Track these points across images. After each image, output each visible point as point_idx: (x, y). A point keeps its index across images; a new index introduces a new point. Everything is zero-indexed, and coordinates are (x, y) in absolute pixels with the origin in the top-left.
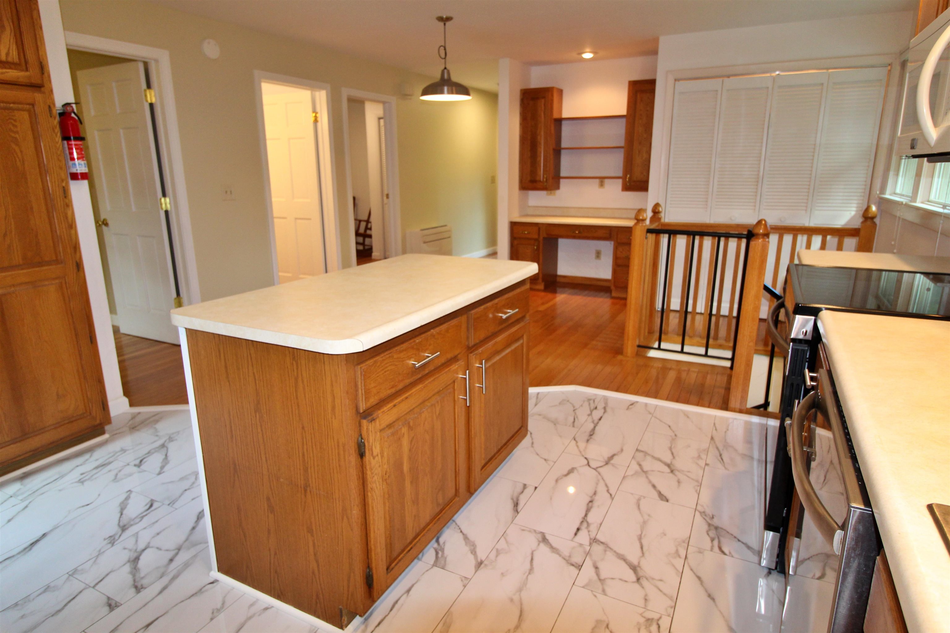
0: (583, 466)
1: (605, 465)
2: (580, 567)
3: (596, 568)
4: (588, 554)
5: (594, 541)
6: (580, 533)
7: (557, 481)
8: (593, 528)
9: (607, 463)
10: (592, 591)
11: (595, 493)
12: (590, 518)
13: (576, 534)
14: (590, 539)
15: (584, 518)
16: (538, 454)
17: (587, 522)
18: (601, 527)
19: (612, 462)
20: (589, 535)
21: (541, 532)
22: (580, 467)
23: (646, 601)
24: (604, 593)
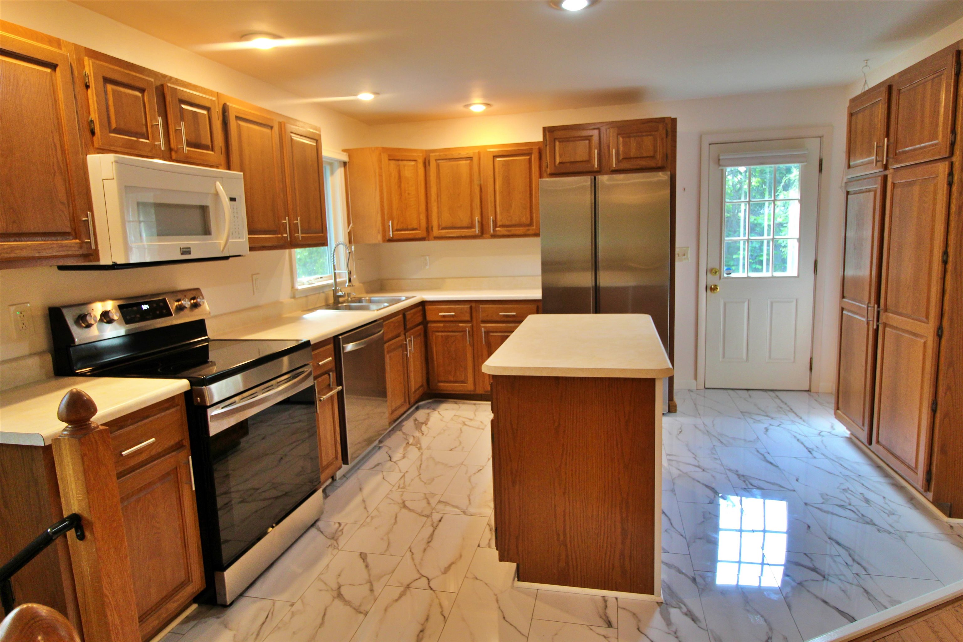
0: (434, 578)
1: (410, 584)
2: (439, 502)
3: (428, 503)
4: (433, 509)
5: (429, 516)
6: (438, 519)
7: (461, 556)
8: (429, 523)
9: (408, 586)
10: (432, 494)
11: (425, 550)
12: (431, 529)
13: (442, 518)
14: (431, 517)
15: (435, 529)
16: (486, 584)
17: (433, 526)
18: (423, 525)
19: (402, 589)
20: (432, 519)
22: (437, 576)
23: (402, 495)
24: (425, 494)
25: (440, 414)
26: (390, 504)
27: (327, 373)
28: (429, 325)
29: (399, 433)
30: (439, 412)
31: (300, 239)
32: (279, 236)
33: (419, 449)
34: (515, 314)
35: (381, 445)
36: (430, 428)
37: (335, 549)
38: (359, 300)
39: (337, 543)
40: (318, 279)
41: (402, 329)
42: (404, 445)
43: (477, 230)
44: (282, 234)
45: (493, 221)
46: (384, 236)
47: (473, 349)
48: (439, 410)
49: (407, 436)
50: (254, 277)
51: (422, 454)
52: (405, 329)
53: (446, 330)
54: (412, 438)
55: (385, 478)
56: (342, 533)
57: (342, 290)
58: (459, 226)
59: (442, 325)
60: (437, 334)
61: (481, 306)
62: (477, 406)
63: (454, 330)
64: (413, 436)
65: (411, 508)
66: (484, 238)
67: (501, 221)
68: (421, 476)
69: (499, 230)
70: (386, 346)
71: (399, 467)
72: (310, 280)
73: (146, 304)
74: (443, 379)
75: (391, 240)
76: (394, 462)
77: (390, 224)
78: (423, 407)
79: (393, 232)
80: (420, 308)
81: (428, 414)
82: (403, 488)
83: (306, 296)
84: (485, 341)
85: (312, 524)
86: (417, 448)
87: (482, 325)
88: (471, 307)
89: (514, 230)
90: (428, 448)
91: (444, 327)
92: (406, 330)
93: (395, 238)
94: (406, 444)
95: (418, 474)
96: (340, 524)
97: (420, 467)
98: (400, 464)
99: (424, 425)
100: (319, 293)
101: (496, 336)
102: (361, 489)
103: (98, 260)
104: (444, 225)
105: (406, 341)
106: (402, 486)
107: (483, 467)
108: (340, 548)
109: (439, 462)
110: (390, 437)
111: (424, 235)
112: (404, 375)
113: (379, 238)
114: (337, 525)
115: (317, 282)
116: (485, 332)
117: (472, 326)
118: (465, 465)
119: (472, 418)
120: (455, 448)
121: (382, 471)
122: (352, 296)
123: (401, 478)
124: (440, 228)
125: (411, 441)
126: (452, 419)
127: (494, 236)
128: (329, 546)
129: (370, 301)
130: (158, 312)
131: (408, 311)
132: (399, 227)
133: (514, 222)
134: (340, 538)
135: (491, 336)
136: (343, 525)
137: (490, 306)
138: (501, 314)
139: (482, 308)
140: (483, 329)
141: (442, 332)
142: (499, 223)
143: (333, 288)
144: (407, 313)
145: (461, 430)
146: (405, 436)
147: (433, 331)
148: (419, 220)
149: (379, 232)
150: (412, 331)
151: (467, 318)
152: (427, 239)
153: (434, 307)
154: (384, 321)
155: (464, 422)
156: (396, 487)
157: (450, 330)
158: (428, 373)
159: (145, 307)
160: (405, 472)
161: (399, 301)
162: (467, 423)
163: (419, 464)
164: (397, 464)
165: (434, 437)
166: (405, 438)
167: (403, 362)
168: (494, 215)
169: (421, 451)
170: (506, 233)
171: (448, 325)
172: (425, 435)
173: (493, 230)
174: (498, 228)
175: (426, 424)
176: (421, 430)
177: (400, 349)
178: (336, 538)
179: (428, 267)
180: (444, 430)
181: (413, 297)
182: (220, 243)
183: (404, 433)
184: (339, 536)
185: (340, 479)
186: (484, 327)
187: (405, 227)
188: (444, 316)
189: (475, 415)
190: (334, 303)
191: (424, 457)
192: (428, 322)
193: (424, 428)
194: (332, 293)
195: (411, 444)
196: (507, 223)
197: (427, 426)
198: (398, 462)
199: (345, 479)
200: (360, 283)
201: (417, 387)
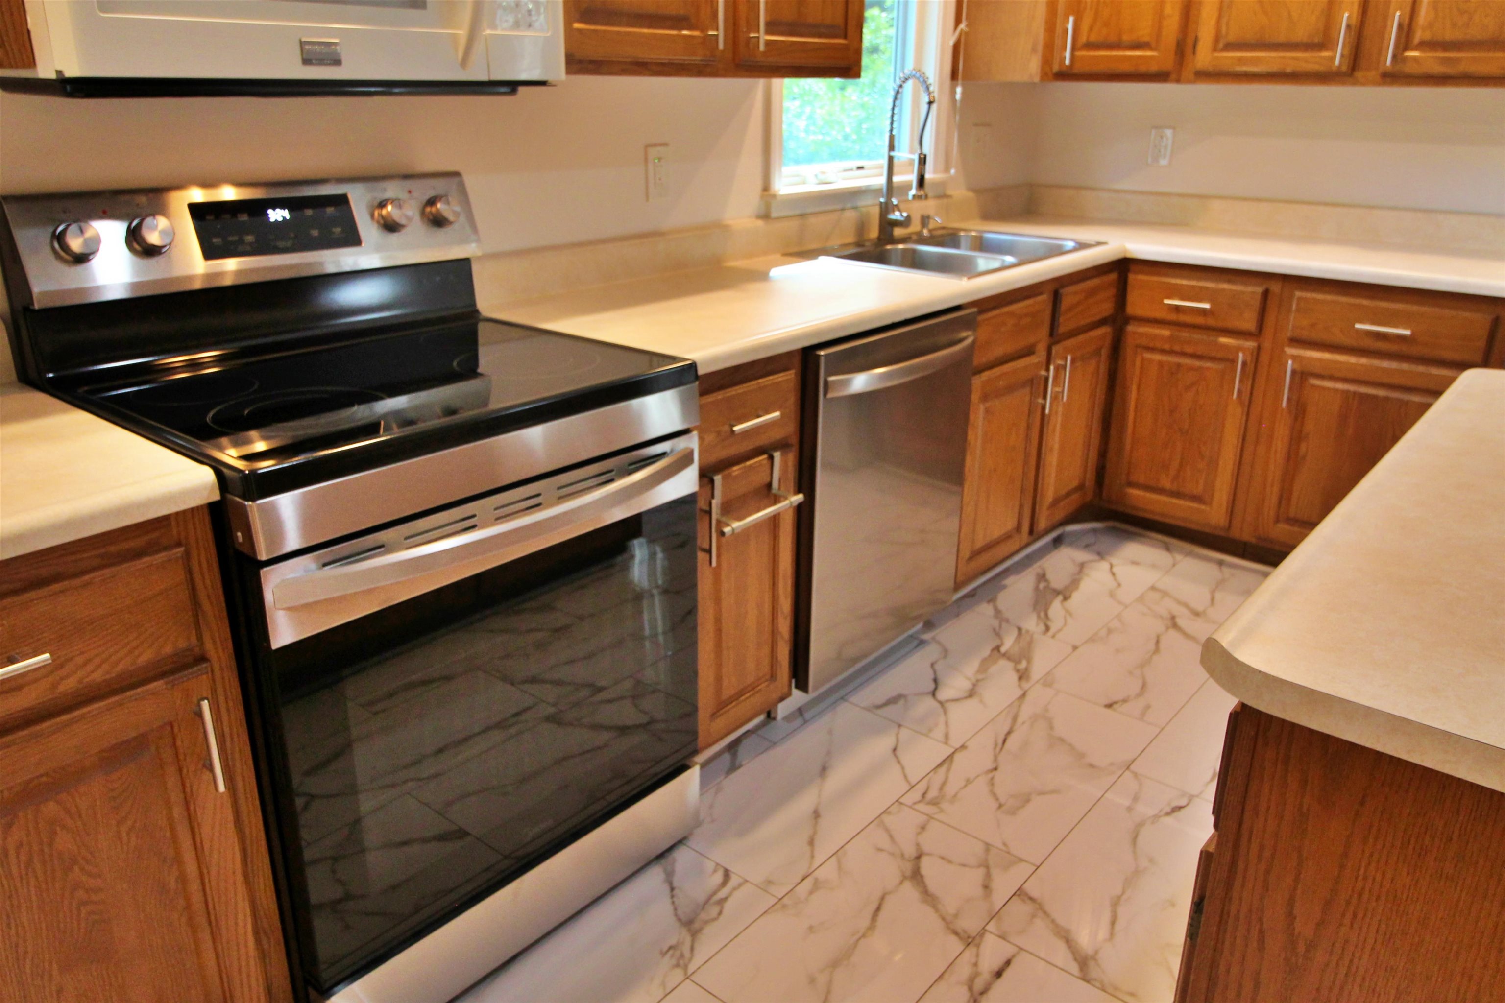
2: (1018, 893)
3: (986, 887)
4: (994, 916)
5: (971, 941)
6: (996, 965)
8: (964, 971)
10: (1008, 853)
13: (1008, 963)
14: (978, 946)
17: (970, 989)
18: (943, 970)
20: (977, 955)
21: (1088, 982)
23: (923, 828)
24: (988, 847)
25: (1113, 574)
26: (880, 850)
27: (766, 450)
28: (1130, 328)
29: (985, 609)
30: (1112, 566)
31: (762, 48)
32: (696, 33)
33: (1020, 678)
34: (1407, 332)
35: (926, 637)
36: (1071, 615)
37: (677, 965)
38: (950, 238)
39: (692, 949)
40: (852, 170)
41: (1045, 331)
42: (986, 652)
43: (1338, 56)
44: (703, 30)
45: (1400, 26)
46: (1047, 61)
47: (1248, 414)
48: (1114, 560)
49: (1004, 625)
50: (653, 152)
51: (1024, 695)
52: (1051, 334)
53: (1177, 348)
54: (1015, 632)
55: (898, 753)
56: (720, 913)
57: (902, 206)
58: (1282, 39)
59: (1166, 332)
60: (1148, 355)
61: (1298, 294)
62: (1226, 570)
63: (1199, 353)
64: (1020, 629)
65: (932, 886)
66: (1356, 83)
67: (1430, 25)
68: (997, 774)
69: (1415, 59)
70: (977, 382)
71: (947, 724)
72: (823, 173)
73: (283, 207)
74: (1141, 479)
75: (1065, 75)
76: (941, 703)
77: (1070, 26)
78: (1073, 541)
79: (1073, 49)
80: (1113, 276)
81: (1082, 566)
82: (934, 803)
83: (802, 216)
84: (1289, 399)
85: (659, 852)
86: (1018, 671)
87: (1290, 351)
88: (1266, 294)
89: (1468, 61)
90: (1048, 681)
91: (1171, 338)
92: (1055, 336)
93: (1078, 69)
94: (993, 650)
95: (990, 766)
96: (727, 874)
97: (1004, 741)
98: (957, 712)
99: (1060, 597)
100: (843, 210)
101: (1329, 389)
102: (824, 770)
103: (31, 63)
104: (1231, 38)
105: (1048, 370)
106: (933, 794)
107: (1191, 798)
108: (692, 968)
109: (1062, 740)
110: (958, 615)
111: (1168, 64)
112: (1026, 463)
113: (1033, 67)
114: (719, 877)
115: (844, 179)
116: (1294, 372)
117: (1259, 348)
118: (1135, 775)
119: (1200, 608)
120: (1125, 701)
121: (900, 726)
122: (932, 225)
123: (940, 765)
124: (1221, 45)
125: (1008, 643)
126: (1141, 599)
127: (1391, 78)
128: (671, 948)
129: (982, 245)
130: (315, 233)
131: (1067, 286)
132: (1093, 38)
133: (1474, 33)
134: (708, 930)
135: (1313, 386)
136: (734, 881)
137: (1329, 297)
138: (1358, 326)
139: (1299, 299)
140: (1290, 362)
141: (1163, 351)
142: (1419, 36)
143: (882, 200)
144: (1063, 291)
145: (1158, 642)
146: (996, 623)
147: (1137, 346)
148: (1160, 16)
149: (1034, 50)
150: (1069, 343)
151: (1248, 323)
152: (1173, 76)
153: (1155, 278)
154: (981, 312)
155: (1173, 618)
156: (916, 795)
157: (1189, 349)
158: (1103, 454)
159: (277, 215)
160: (958, 745)
161: (1059, 251)
162: (1181, 622)
163: (1006, 729)
164: (945, 712)
165: (1075, 648)
166: (994, 630)
167: (1028, 427)
168: (1408, 10)
169: (1026, 685)
170: (1438, 69)
171: (1185, 334)
172: (1050, 633)
173: (1394, 56)
174: (1416, 48)
175: (1066, 598)
176: (1046, 615)
177: (1027, 390)
178: (696, 925)
179: (1163, 162)
180: (1110, 631)
181: (1099, 244)
182: (454, 36)
183: (998, 612)
184: (707, 922)
185: (788, 718)
186: (1294, 358)
187: (1113, 38)
188: (1177, 308)
189: (1213, 599)
190: (879, 238)
191: (1026, 712)
192: (1128, 320)
193: (1056, 608)
194: (876, 211)
195: (1005, 655)
196: (1449, 35)
197: (1068, 604)
198: (950, 706)
199: (799, 721)
200: (970, 189)
201: (1063, 492)
